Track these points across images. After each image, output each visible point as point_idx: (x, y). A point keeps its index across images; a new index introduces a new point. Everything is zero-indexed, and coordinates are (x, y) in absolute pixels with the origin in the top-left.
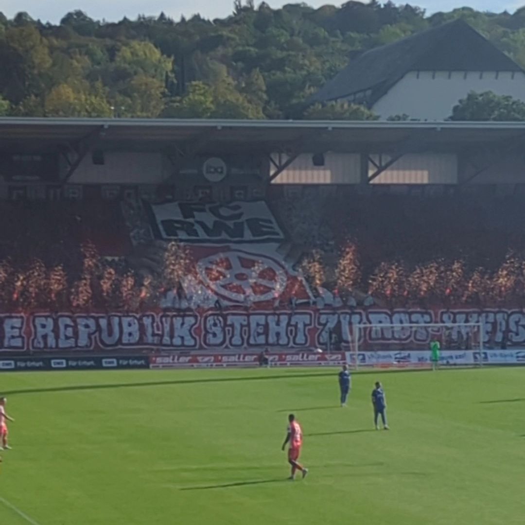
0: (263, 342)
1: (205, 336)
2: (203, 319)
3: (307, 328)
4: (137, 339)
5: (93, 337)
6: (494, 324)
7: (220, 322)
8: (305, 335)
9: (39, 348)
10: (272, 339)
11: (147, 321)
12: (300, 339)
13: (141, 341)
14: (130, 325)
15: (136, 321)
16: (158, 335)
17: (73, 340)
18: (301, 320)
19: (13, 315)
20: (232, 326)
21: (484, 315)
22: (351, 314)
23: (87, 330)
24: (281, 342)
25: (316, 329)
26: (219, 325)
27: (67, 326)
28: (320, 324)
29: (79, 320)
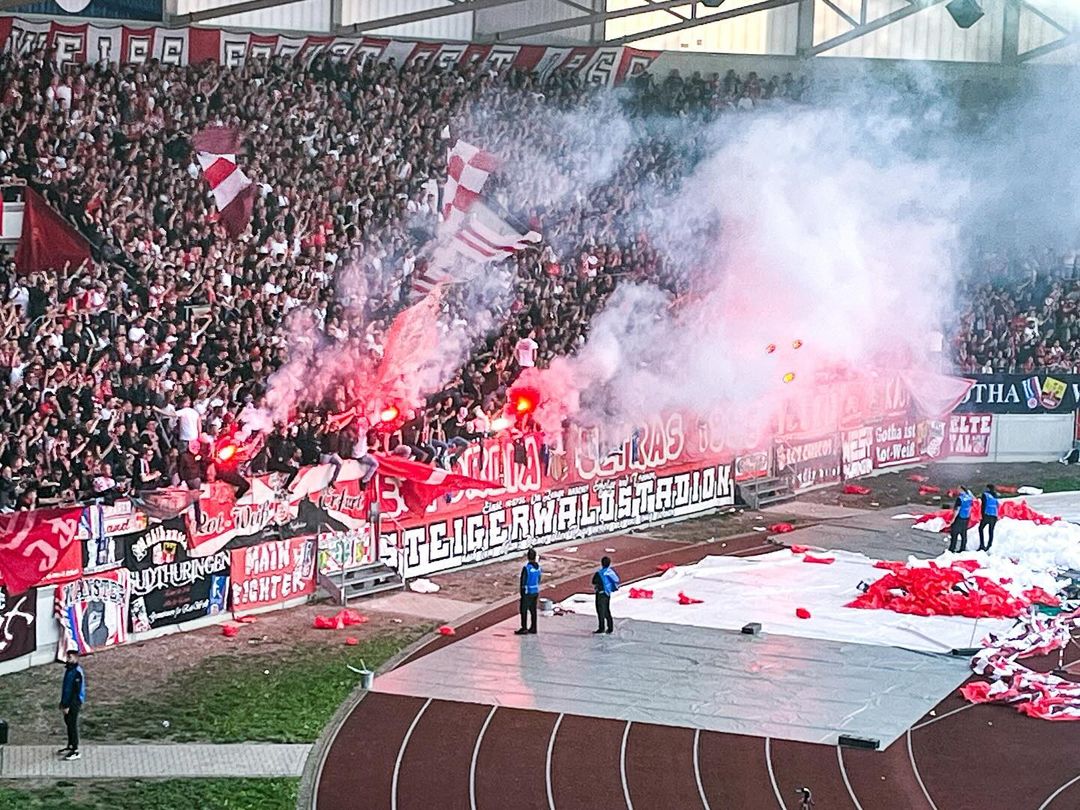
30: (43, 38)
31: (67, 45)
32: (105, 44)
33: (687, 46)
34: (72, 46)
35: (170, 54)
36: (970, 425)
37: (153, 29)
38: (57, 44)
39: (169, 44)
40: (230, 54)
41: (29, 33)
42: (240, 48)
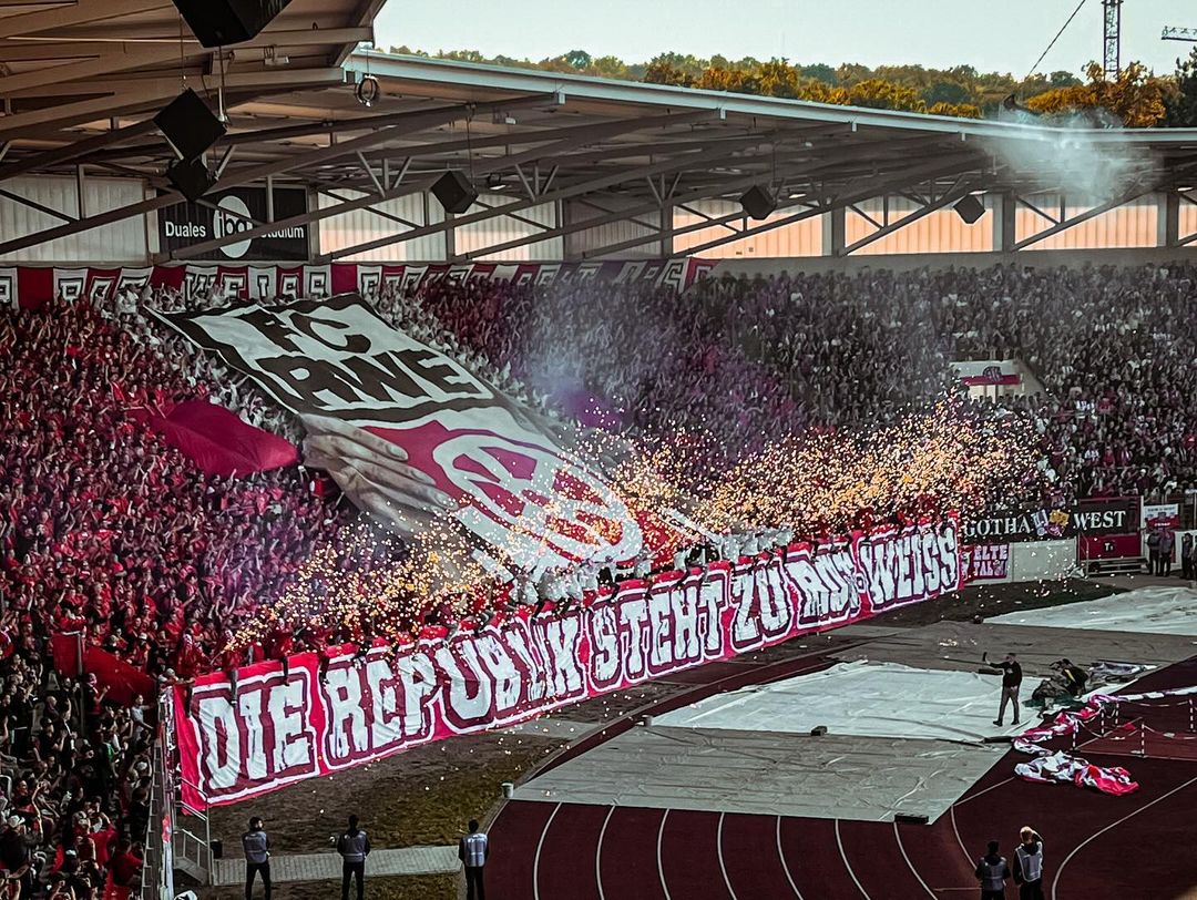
0: (669, 658)
1: (594, 661)
3: (720, 611)
4: (518, 692)
5: (430, 704)
6: (911, 559)
7: (612, 622)
8: (718, 628)
9: (342, 760)
10: (679, 649)
11: (516, 643)
12: (713, 640)
13: (524, 699)
14: (495, 659)
15: (501, 648)
16: (542, 675)
17: (397, 720)
18: (712, 595)
20: (629, 627)
21: (899, 541)
22: (767, 570)
24: (691, 653)
26: (611, 631)
27: (383, 685)
28: (734, 599)
29: (402, 665)
30: (213, 280)
31: (232, 284)
32: (263, 281)
33: (741, 254)
34: (237, 284)
35: (316, 286)
36: (991, 553)
37: (302, 266)
38: (224, 284)
39: (315, 278)
40: (366, 284)
41: (200, 275)
42: (375, 278)
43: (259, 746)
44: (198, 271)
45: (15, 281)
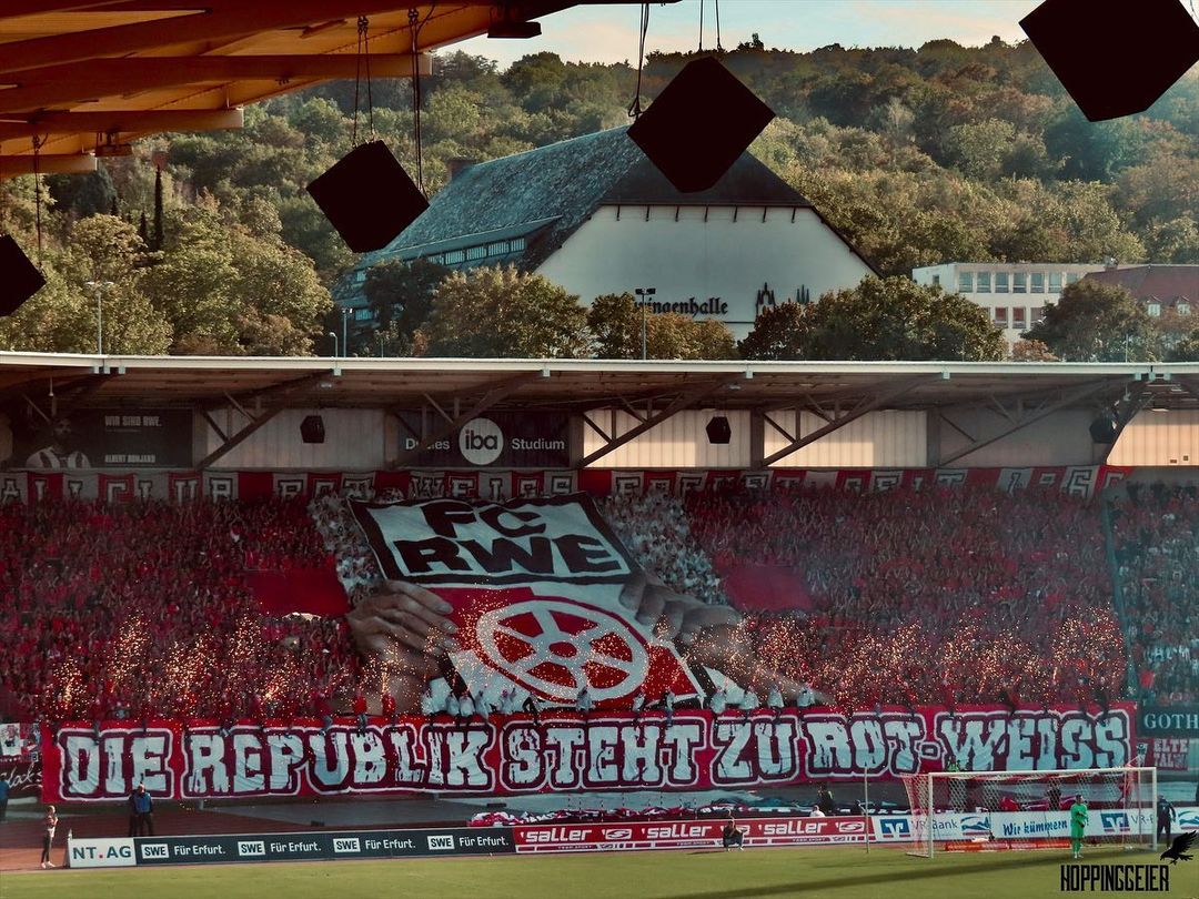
0: (614, 777)
1: (506, 767)
2: (502, 735)
3: (694, 749)
4: (382, 774)
5: (297, 770)
6: (1036, 740)
7: (534, 741)
8: (690, 763)
9: (198, 794)
10: (630, 773)
11: (400, 741)
12: (683, 771)
13: (389, 779)
14: (367, 748)
15: (379, 741)
16: (420, 766)
17: (262, 776)
18: (684, 735)
19: (149, 730)
20: (557, 747)
21: (1016, 722)
22: (774, 724)
23: (287, 757)
24: (646, 777)
25: (710, 753)
26: (532, 746)
27: (249, 751)
28: (717, 742)
29: (272, 740)
32: (496, 483)
33: (1175, 461)
34: (466, 485)
35: (559, 487)
36: (1171, 746)
37: (543, 472)
38: (452, 485)
39: (556, 481)
40: (623, 486)
42: (636, 482)
43: (119, 772)
44: (419, 474)
45: (236, 481)
